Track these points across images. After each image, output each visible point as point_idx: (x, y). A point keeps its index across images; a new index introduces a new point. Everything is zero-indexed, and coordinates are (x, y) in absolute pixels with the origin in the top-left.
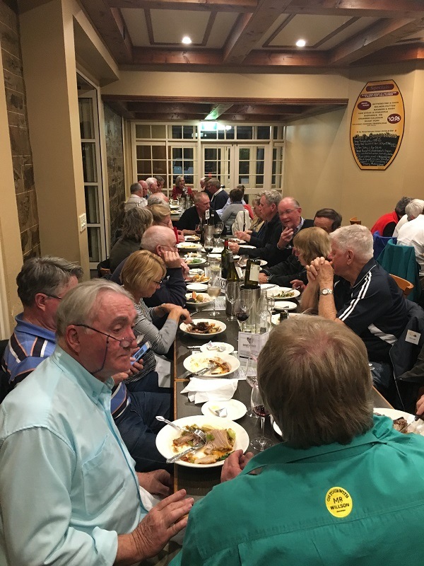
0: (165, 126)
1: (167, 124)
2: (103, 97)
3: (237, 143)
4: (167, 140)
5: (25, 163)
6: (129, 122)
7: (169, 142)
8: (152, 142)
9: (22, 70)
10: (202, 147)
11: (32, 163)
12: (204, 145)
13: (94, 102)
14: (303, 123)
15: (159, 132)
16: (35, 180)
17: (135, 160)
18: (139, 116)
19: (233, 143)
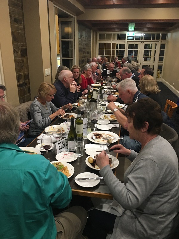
0: (111, 34)
1: (112, 33)
2: (78, 21)
3: (144, 41)
4: (112, 40)
5: (21, 47)
6: (96, 32)
7: (113, 41)
8: (105, 41)
9: (22, 8)
10: (127, 43)
11: (26, 46)
12: (128, 42)
13: (73, 23)
14: (174, 32)
15: (109, 37)
16: (27, 54)
17: (98, 49)
18: (101, 30)
19: (141, 42)
